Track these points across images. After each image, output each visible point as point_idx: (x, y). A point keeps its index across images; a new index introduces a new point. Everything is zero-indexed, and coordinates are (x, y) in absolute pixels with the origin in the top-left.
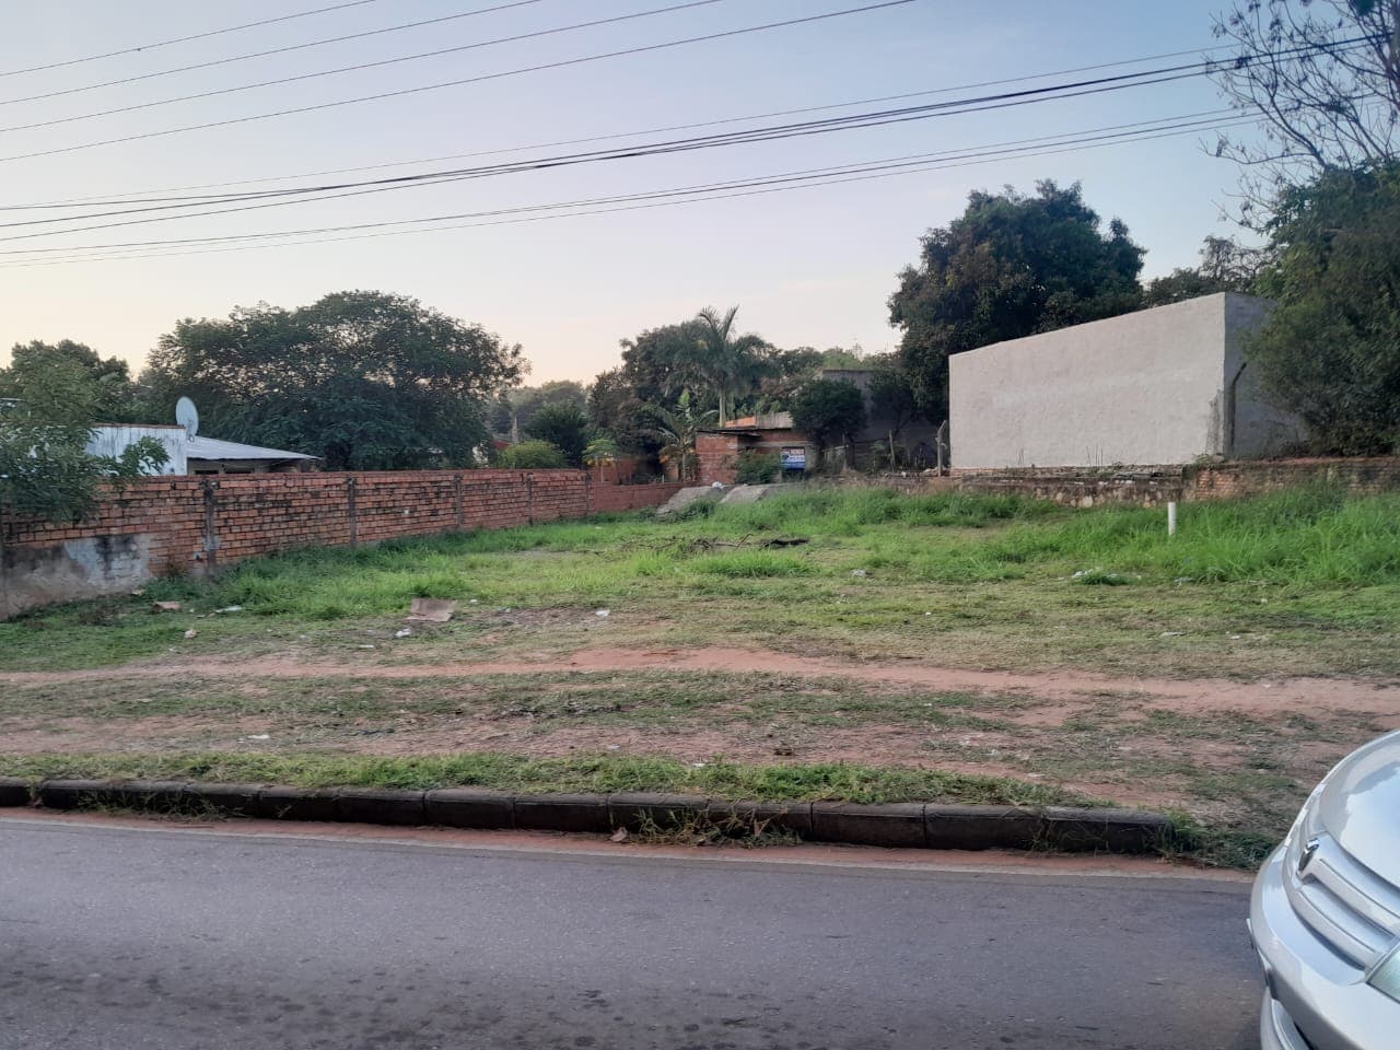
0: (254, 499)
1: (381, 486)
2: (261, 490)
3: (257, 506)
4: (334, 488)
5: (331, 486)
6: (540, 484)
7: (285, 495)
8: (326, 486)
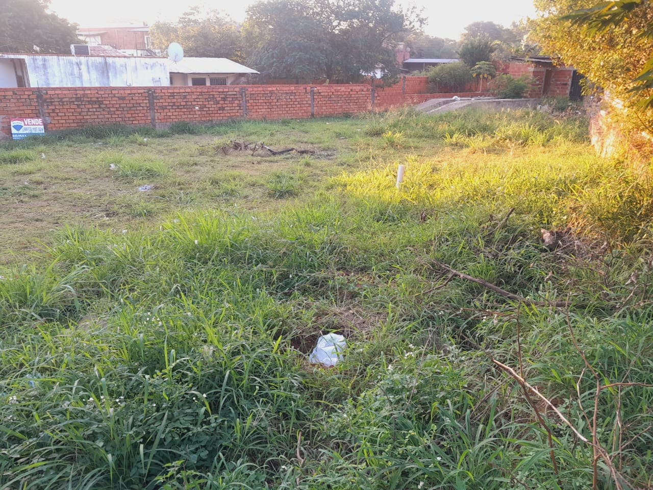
0: (74, 100)
1: (175, 94)
2: (79, 96)
3: (76, 103)
4: (137, 95)
5: (134, 94)
6: (322, 94)
7: (97, 98)
8: (130, 94)
